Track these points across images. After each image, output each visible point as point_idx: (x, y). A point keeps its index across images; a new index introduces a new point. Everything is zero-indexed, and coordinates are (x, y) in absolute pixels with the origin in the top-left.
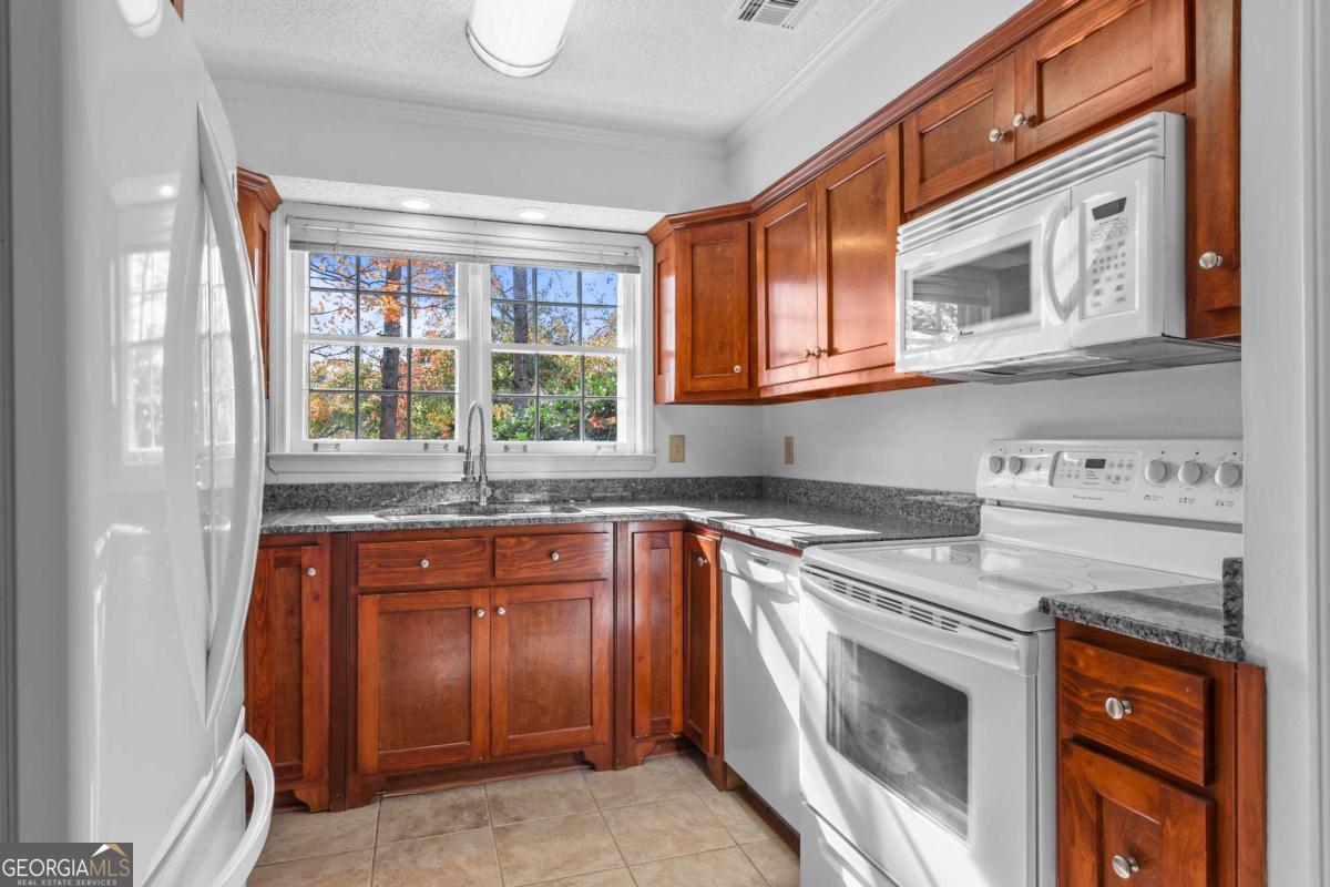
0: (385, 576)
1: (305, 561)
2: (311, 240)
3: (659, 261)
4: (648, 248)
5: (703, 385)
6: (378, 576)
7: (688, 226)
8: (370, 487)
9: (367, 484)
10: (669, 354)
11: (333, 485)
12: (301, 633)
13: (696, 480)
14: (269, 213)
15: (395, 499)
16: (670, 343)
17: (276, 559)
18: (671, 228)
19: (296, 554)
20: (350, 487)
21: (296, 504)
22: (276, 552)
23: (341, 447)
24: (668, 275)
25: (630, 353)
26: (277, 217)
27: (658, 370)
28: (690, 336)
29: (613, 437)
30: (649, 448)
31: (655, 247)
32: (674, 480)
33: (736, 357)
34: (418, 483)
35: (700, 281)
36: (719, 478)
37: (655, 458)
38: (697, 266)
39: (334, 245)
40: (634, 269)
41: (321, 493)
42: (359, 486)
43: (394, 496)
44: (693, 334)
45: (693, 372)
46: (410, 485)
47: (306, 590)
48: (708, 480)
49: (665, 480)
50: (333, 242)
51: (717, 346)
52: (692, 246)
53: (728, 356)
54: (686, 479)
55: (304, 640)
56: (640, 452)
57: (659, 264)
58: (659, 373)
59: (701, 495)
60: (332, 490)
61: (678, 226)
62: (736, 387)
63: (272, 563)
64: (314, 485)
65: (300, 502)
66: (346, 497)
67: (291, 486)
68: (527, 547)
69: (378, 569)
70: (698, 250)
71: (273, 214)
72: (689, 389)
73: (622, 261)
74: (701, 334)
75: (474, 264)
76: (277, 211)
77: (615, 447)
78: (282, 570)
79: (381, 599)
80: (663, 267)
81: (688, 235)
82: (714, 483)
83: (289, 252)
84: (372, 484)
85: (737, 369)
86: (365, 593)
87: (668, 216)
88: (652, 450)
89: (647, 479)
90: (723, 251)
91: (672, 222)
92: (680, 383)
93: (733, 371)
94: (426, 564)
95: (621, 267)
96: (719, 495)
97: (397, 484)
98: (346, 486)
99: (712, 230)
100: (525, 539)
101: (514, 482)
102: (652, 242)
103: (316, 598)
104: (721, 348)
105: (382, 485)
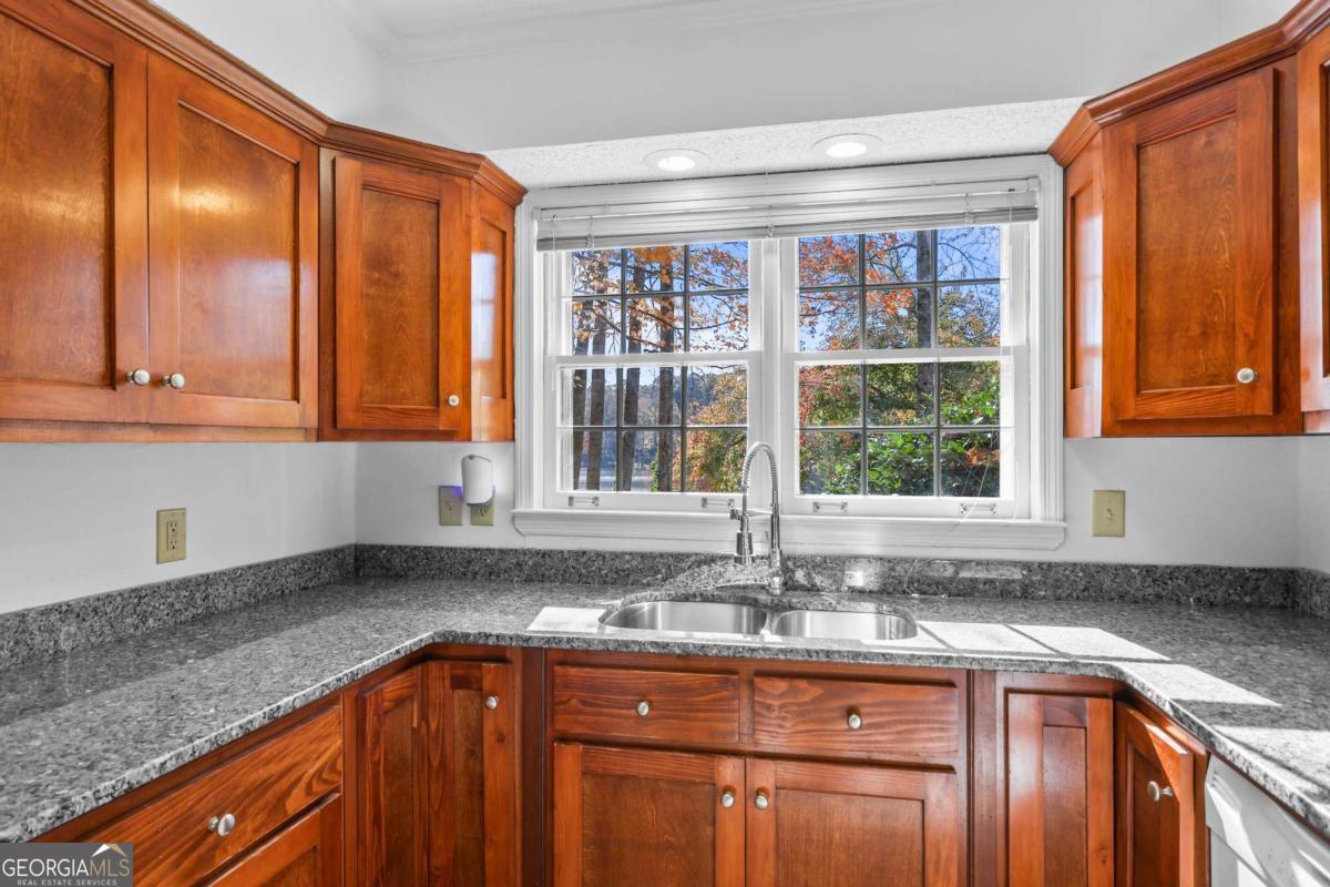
0: (590, 719)
1: (487, 684)
2: (560, 236)
3: (1071, 192)
4: (1052, 174)
5: (1163, 408)
6: (581, 718)
7: (1131, 114)
8: (627, 557)
9: (626, 553)
10: (1091, 351)
11: (584, 553)
12: (482, 785)
13: (1149, 570)
14: (514, 209)
15: (659, 576)
16: (1093, 332)
17: (453, 678)
18: (1093, 124)
19: (476, 672)
20: (604, 558)
21: (543, 576)
22: (452, 668)
23: (601, 501)
24: (1090, 214)
25: (1022, 354)
26: (522, 212)
27: (1072, 379)
28: (1133, 315)
29: (992, 490)
30: (1055, 511)
31: (1066, 169)
32: (1103, 568)
33: (1241, 349)
34: (688, 556)
35: (1154, 216)
36: (1198, 570)
37: (1065, 529)
38: (1148, 184)
39: (586, 238)
40: (1028, 212)
41: (571, 563)
42: (616, 556)
43: (659, 572)
44: (1139, 312)
45: (1140, 384)
46: (679, 557)
47: (489, 727)
48: (1174, 572)
49: (1085, 567)
50: (585, 234)
51: (1196, 330)
52: (1139, 148)
53: (1221, 351)
54: (1126, 567)
55: (487, 793)
56: (1037, 519)
57: (1073, 199)
58: (1074, 386)
59: (1159, 597)
60: (583, 560)
61: (1107, 118)
62: (1239, 411)
63: (447, 682)
64: (562, 552)
65: (547, 573)
66: (600, 570)
67: (538, 552)
68: (807, 698)
69: (581, 707)
70: (1151, 152)
71: (518, 208)
72: (1130, 414)
73: (1004, 204)
74: (1157, 310)
75: (767, 239)
76: (523, 205)
77: (992, 507)
78: (461, 693)
79: (585, 752)
80: (1082, 202)
81: (1131, 129)
82: (1187, 578)
83: (538, 256)
84: (631, 554)
85: (1245, 375)
86: (565, 739)
87: (1085, 104)
88: (1060, 515)
89: (1050, 565)
90: (1209, 144)
91: (1095, 113)
92: (1112, 404)
93: (1233, 379)
94: (644, 709)
95: (1002, 213)
96: (1199, 600)
97: (661, 555)
98: (600, 555)
99: (1181, 108)
100: (802, 684)
101: (825, 559)
102: (1059, 163)
103: (501, 739)
104: (1204, 333)
105: (643, 556)
